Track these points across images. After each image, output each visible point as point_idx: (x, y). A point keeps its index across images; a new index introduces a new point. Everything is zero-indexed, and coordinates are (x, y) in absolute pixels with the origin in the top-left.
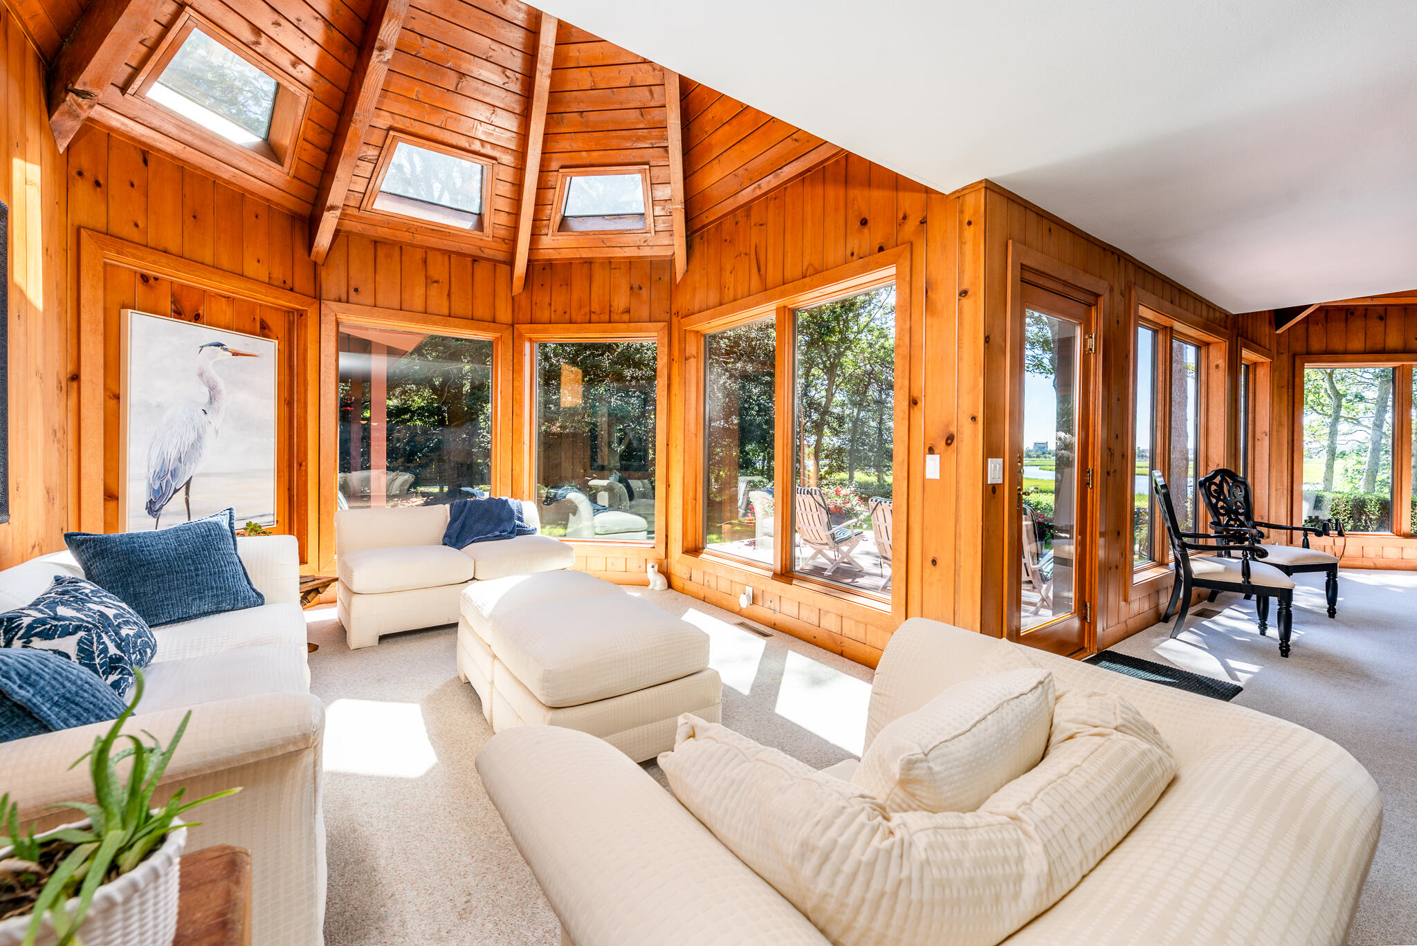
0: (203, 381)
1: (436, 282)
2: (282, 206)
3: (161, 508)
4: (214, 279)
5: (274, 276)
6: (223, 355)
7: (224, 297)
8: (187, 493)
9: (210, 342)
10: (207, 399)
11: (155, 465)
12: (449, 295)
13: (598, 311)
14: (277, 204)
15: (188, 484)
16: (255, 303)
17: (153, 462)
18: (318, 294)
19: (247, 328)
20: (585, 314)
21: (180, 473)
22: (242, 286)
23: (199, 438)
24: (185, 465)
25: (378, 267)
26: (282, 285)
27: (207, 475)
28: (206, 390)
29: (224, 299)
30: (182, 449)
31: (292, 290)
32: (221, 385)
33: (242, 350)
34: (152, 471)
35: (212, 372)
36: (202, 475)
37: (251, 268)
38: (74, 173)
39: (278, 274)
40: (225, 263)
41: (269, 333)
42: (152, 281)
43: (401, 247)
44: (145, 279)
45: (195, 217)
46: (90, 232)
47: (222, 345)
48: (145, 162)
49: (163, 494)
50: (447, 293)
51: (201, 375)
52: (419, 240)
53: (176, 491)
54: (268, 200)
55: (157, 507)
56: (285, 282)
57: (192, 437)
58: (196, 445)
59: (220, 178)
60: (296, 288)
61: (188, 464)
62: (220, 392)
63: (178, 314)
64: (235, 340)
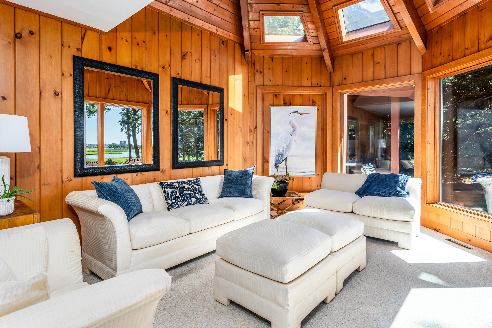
0: (291, 125)
1: (378, 63)
2: (316, 55)
3: (278, 166)
4: (291, 90)
5: (313, 83)
6: (297, 115)
7: (299, 95)
8: (286, 162)
9: (293, 111)
10: (292, 131)
11: (277, 152)
12: (385, 68)
13: (470, 47)
14: (314, 56)
15: (286, 159)
16: (310, 94)
17: (276, 151)
18: (332, 85)
19: (307, 104)
20: (461, 52)
21: (284, 155)
22: (301, 90)
23: (290, 144)
24: (285, 152)
25: (353, 65)
26: (317, 85)
27: (292, 156)
28: (292, 128)
29: (299, 96)
30: (284, 148)
31: (320, 86)
32: (297, 126)
33: (303, 112)
34: (276, 154)
35: (294, 121)
36: (291, 156)
37: (305, 82)
38: (255, 71)
39: (315, 81)
40: (296, 84)
41: (315, 104)
42: (278, 96)
43: (361, 53)
44: (276, 95)
45: (286, 72)
46: (259, 87)
47: (297, 112)
48: (273, 60)
49: (279, 162)
50: (383, 66)
51: (290, 123)
52: (368, 45)
53: (283, 161)
54: (311, 56)
55: (278, 165)
56: (317, 84)
57: (287, 143)
58: (289, 146)
59: (294, 55)
60: (322, 85)
61: (286, 152)
62: (296, 128)
63: (285, 104)
64: (301, 109)
